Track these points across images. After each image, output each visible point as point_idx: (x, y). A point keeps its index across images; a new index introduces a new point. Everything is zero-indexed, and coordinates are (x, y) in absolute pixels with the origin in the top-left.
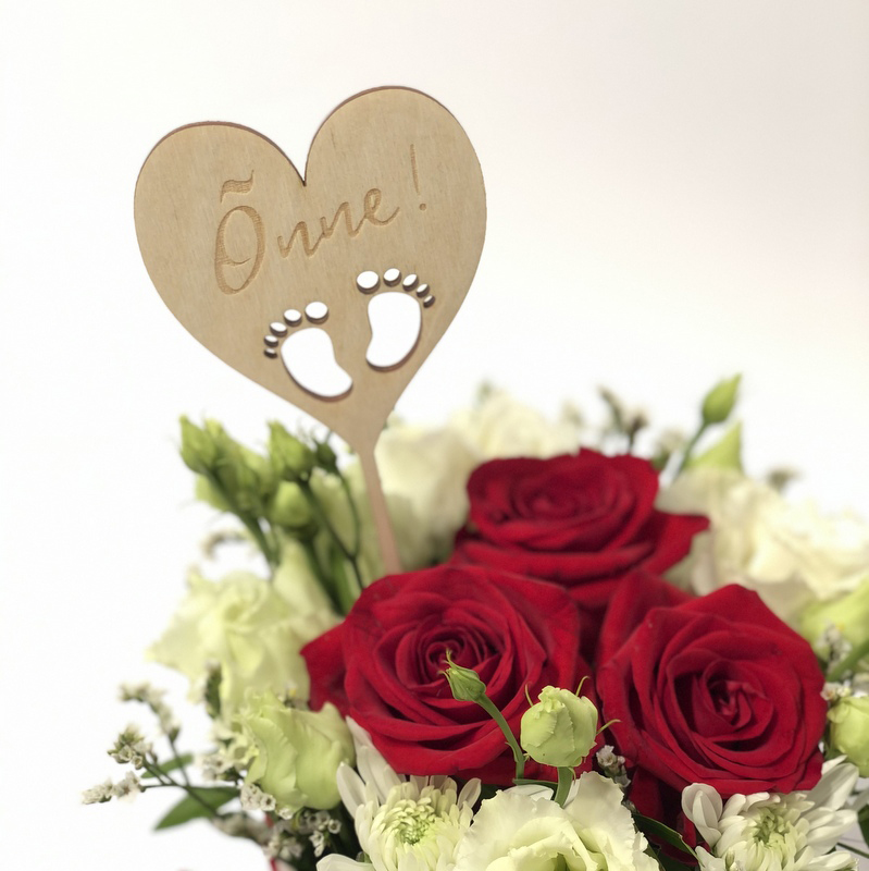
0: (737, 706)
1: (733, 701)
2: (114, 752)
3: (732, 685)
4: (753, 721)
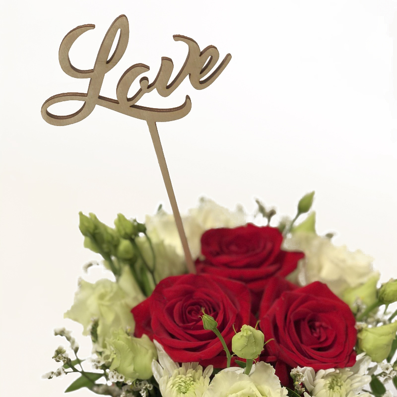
0: (320, 333)
2: (54, 357)
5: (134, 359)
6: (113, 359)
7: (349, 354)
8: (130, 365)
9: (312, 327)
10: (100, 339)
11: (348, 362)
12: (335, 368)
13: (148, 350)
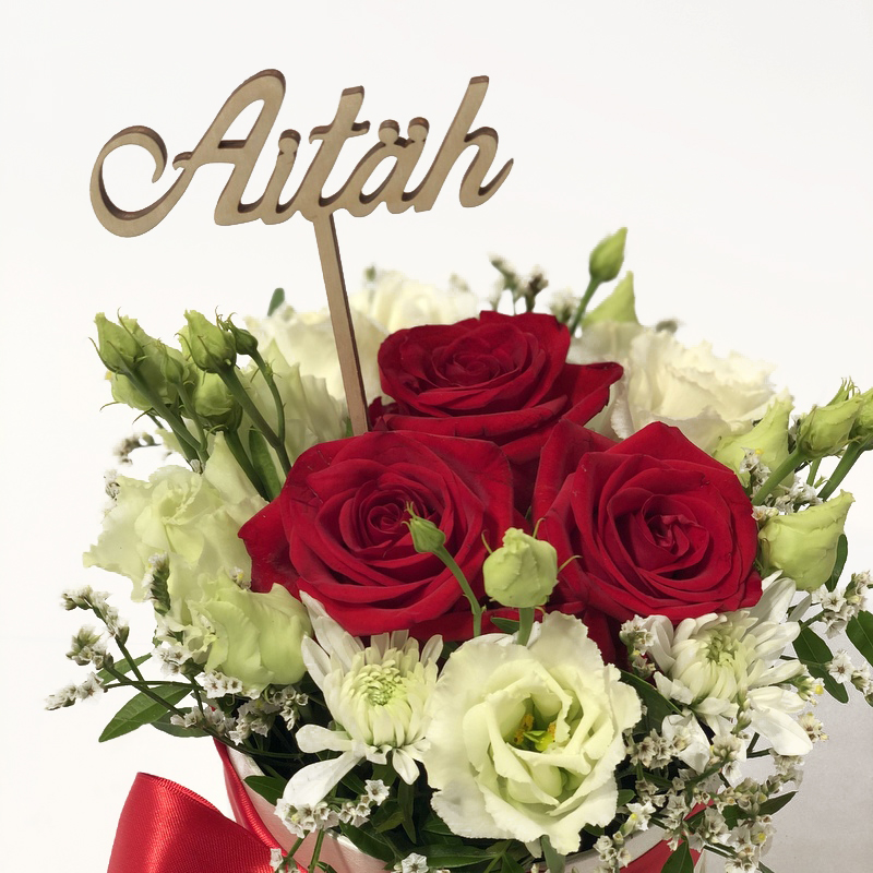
0: (674, 538)
1: (669, 533)
2: (74, 654)
3: (667, 519)
4: (691, 551)
5: (259, 639)
6: (210, 646)
7: (743, 579)
8: (251, 655)
9: (657, 529)
10: (176, 606)
11: (744, 597)
12: (718, 611)
13: (289, 617)
